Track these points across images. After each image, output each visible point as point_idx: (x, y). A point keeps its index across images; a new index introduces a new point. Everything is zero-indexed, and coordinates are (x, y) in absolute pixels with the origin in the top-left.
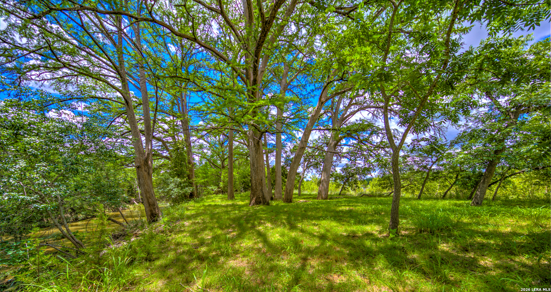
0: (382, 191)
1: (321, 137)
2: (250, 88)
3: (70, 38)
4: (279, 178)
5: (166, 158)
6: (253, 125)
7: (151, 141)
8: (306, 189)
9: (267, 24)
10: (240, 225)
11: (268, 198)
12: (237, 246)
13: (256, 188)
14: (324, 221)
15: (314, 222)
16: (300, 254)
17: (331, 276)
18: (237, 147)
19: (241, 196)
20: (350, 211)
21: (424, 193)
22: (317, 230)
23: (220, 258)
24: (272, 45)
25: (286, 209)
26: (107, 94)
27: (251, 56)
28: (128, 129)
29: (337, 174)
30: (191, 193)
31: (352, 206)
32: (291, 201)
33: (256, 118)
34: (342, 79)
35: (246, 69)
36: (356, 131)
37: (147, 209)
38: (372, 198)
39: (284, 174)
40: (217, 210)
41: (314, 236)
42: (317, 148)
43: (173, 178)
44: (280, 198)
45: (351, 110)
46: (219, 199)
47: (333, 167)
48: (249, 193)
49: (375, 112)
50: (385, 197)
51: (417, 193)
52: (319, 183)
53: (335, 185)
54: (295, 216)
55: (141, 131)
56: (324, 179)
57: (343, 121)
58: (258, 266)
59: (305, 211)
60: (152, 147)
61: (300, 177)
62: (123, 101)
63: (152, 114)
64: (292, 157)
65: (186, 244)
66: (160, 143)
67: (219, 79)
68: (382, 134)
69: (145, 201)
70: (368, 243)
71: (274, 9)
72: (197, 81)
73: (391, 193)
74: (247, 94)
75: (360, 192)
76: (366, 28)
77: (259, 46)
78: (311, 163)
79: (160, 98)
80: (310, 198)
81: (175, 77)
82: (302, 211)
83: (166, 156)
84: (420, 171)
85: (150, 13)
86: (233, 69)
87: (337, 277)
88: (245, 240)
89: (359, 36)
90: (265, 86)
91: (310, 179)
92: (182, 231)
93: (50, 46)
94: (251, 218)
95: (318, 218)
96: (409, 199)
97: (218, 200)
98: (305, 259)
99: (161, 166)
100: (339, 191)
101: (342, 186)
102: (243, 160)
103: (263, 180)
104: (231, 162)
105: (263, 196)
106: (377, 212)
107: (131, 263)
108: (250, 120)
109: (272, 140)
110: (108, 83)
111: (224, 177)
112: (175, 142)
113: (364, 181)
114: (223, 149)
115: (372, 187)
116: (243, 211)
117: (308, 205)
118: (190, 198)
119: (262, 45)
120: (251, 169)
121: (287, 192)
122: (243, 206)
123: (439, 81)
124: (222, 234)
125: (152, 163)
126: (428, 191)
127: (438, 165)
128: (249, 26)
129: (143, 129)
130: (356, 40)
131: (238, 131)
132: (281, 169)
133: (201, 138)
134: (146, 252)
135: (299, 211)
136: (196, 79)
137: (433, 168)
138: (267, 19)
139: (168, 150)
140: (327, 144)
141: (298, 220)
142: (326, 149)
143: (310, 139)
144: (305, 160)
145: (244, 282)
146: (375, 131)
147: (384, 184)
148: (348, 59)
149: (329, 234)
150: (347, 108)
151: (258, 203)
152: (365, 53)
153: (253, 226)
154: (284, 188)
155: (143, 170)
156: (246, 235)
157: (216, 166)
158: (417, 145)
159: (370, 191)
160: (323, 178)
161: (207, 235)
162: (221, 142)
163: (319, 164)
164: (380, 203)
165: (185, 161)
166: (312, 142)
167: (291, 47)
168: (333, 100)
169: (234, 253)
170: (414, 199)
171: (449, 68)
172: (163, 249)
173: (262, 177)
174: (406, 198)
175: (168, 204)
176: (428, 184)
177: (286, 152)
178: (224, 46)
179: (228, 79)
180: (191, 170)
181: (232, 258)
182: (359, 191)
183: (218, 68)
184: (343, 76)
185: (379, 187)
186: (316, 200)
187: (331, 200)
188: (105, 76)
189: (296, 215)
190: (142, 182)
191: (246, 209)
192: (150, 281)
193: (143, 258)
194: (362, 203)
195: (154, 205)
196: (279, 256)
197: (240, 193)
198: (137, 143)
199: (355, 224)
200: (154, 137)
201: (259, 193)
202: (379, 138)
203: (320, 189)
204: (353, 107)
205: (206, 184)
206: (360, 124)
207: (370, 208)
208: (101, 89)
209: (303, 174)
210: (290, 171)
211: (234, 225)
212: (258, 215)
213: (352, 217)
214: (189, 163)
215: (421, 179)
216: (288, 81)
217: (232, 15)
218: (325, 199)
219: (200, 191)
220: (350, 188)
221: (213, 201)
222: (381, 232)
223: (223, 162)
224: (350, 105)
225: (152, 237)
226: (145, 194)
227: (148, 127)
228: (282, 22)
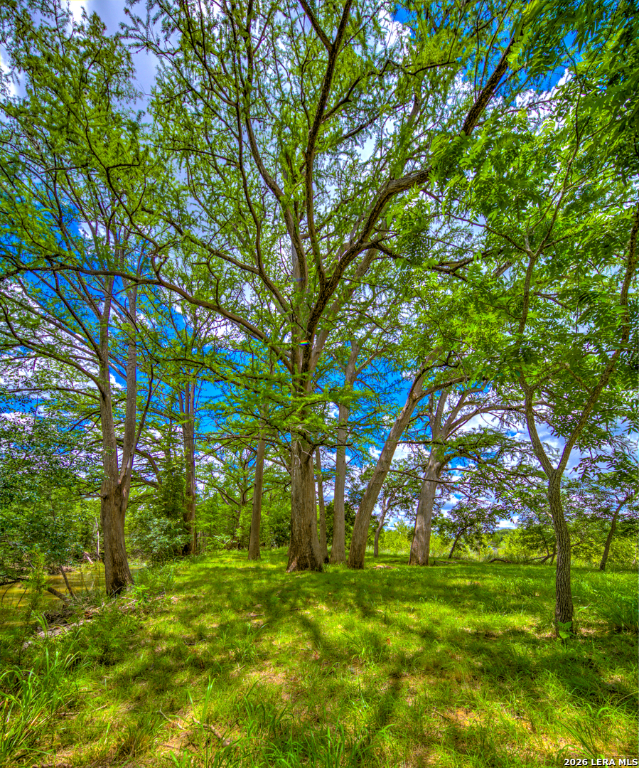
0: (529, 554)
1: (413, 455)
2: (298, 375)
3: (35, 306)
4: (341, 525)
5: (152, 484)
6: (300, 433)
7: (132, 456)
8: (387, 545)
9: (327, 288)
10: (269, 606)
11: (320, 559)
12: (264, 646)
13: (300, 540)
14: (426, 604)
15: (406, 605)
16: (387, 666)
17: (451, 711)
18: (270, 469)
19: (272, 555)
20: (474, 588)
21: (610, 560)
22: (415, 621)
23: (235, 666)
24: (334, 316)
25: (353, 580)
26: (75, 383)
27: (302, 332)
28: (98, 437)
29: (443, 520)
30: (186, 546)
31: (477, 578)
32: (361, 567)
33: (307, 421)
34: (446, 364)
35: (292, 349)
36: (475, 445)
37: (109, 571)
38: (512, 566)
39: (349, 518)
40: (230, 578)
41: (411, 631)
42: (406, 473)
43: (159, 518)
44: (342, 560)
45: (463, 413)
46: (233, 558)
47: (436, 506)
48: (285, 549)
49: (505, 417)
50: (536, 564)
51: (597, 560)
52: (412, 534)
53: (439, 540)
54: (370, 593)
55: (119, 440)
56: (421, 528)
57: (450, 429)
58: (305, 684)
59: (389, 584)
60: (132, 465)
61: (377, 523)
62: (98, 394)
63: (138, 415)
64: (362, 487)
65: (172, 636)
66: (145, 461)
67: (248, 364)
68: (521, 451)
69: (108, 557)
70: (519, 649)
71: (340, 267)
72: (215, 366)
73: (547, 558)
74: (293, 385)
75: (487, 555)
76: (487, 288)
77: (315, 317)
78: (396, 498)
79: (155, 391)
80: (396, 561)
81: (182, 360)
82: (383, 585)
83: (153, 481)
84: (598, 519)
85: (157, 273)
86: (273, 349)
87: (465, 715)
88: (281, 634)
89: (476, 298)
90: (320, 375)
91: (394, 529)
92: (168, 612)
93: (6, 315)
94: (290, 593)
95: (416, 599)
96: (585, 570)
97: (232, 560)
98: (396, 676)
99: (141, 497)
100: (447, 550)
101: (452, 543)
102: (279, 491)
103: (313, 527)
104: (259, 494)
105: (312, 554)
106: (525, 591)
107: (74, 666)
108: (297, 423)
109: (329, 459)
110: (80, 368)
111: (244, 519)
112: (170, 459)
113: (494, 533)
114: (246, 473)
115: (510, 547)
116: (276, 580)
117: (393, 573)
118: (183, 554)
119: (319, 316)
120: (292, 506)
121: (354, 550)
122: (275, 572)
123: (617, 364)
124: (238, 621)
125: (128, 491)
126: (617, 556)
127: (630, 508)
128: (301, 291)
129: (122, 437)
130: (472, 305)
131: (273, 444)
132: (343, 508)
133: (212, 453)
134: (102, 647)
135: (377, 584)
136: (214, 364)
137: (620, 512)
138: (328, 280)
139: (156, 470)
140: (424, 467)
141: (377, 600)
142: (422, 475)
143: (393, 458)
144: (386, 494)
145: (282, 715)
146: (509, 447)
147: (532, 540)
148: (459, 332)
149: (438, 630)
150: (455, 410)
151: (302, 567)
152: (487, 323)
153: (294, 609)
154: (348, 541)
155: (113, 502)
156: (282, 623)
157: (232, 501)
158: (590, 467)
159: (506, 553)
160: (418, 526)
161: (210, 622)
162: (243, 462)
163: (411, 501)
164: (529, 574)
165: (181, 491)
166: (398, 463)
167: (362, 318)
168: (432, 396)
169: (260, 657)
170: (593, 570)
171: (631, 343)
172: (131, 643)
173: (310, 521)
174: (578, 569)
175: (145, 564)
176: (616, 542)
177: (353, 479)
178: (260, 317)
179: (263, 364)
180: (190, 506)
181: (256, 666)
182: (485, 553)
183: (248, 349)
184: (448, 359)
185: (523, 545)
186: (407, 567)
187: (435, 567)
188: (76, 357)
189: (373, 592)
190: (107, 523)
191: (279, 577)
192: (104, 704)
193: (95, 658)
194: (496, 574)
195: (121, 564)
196: (345, 666)
197: (270, 549)
198: (110, 459)
199: (487, 610)
200: (137, 451)
201: (304, 548)
202: (515, 459)
203: (415, 545)
204: (465, 408)
205: (211, 532)
206: (482, 436)
207: (511, 583)
208: (67, 377)
209: (383, 518)
210: (361, 511)
211: (259, 606)
212: (303, 589)
213: (478, 597)
214: (189, 494)
215: (600, 534)
216: (357, 369)
217: (274, 277)
218: (424, 564)
219: (201, 543)
220: (468, 547)
221: (222, 562)
222: (539, 630)
223: (244, 493)
224: (461, 404)
225: (115, 620)
226: (110, 544)
227: (130, 434)
228: (351, 284)
